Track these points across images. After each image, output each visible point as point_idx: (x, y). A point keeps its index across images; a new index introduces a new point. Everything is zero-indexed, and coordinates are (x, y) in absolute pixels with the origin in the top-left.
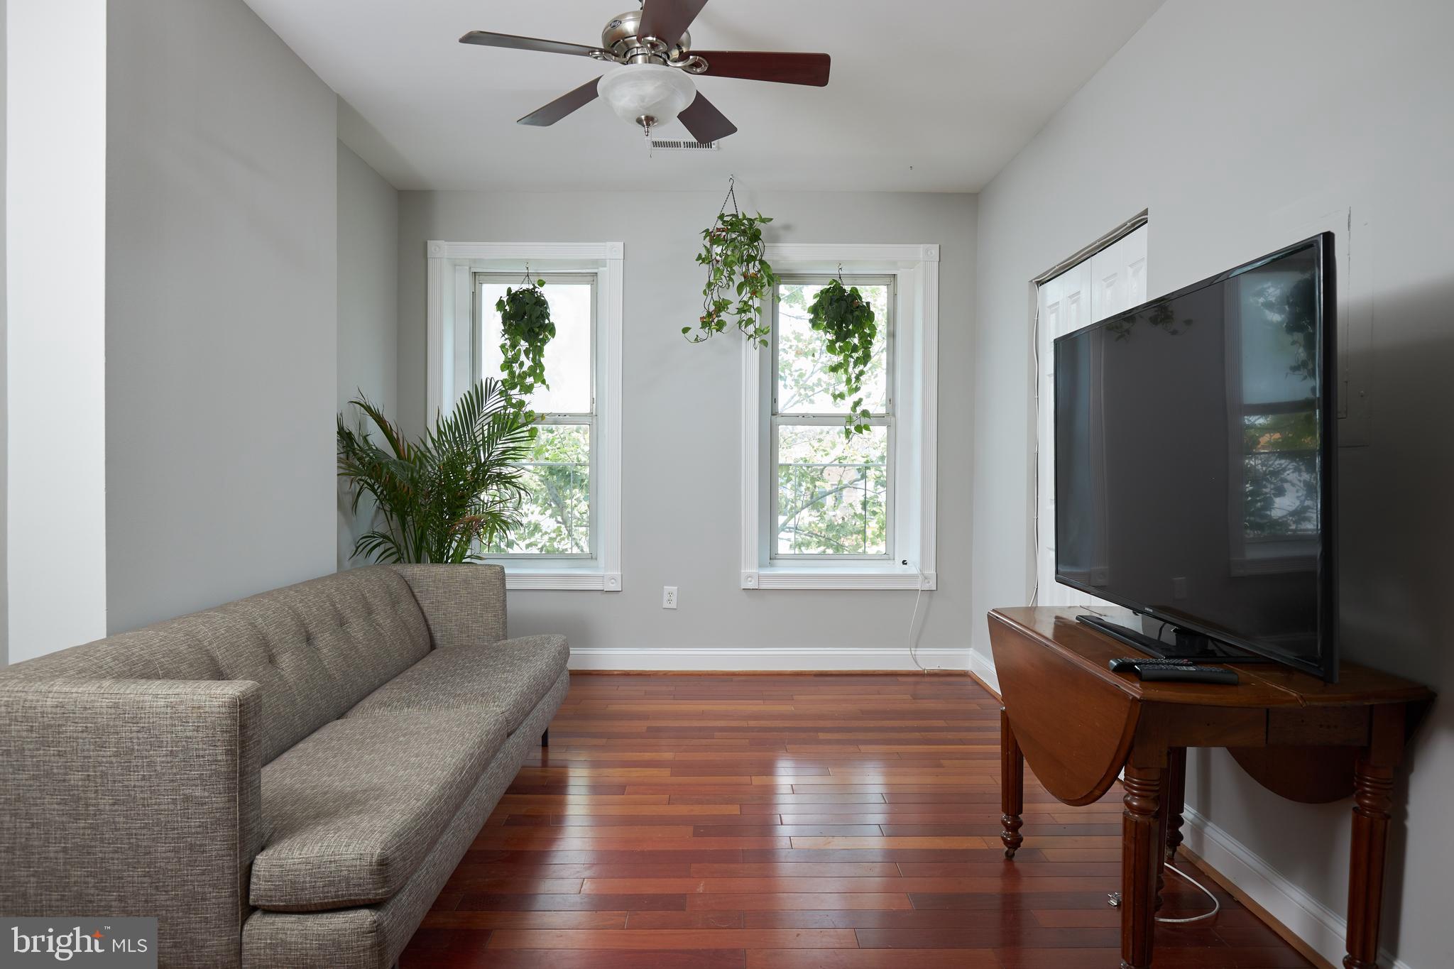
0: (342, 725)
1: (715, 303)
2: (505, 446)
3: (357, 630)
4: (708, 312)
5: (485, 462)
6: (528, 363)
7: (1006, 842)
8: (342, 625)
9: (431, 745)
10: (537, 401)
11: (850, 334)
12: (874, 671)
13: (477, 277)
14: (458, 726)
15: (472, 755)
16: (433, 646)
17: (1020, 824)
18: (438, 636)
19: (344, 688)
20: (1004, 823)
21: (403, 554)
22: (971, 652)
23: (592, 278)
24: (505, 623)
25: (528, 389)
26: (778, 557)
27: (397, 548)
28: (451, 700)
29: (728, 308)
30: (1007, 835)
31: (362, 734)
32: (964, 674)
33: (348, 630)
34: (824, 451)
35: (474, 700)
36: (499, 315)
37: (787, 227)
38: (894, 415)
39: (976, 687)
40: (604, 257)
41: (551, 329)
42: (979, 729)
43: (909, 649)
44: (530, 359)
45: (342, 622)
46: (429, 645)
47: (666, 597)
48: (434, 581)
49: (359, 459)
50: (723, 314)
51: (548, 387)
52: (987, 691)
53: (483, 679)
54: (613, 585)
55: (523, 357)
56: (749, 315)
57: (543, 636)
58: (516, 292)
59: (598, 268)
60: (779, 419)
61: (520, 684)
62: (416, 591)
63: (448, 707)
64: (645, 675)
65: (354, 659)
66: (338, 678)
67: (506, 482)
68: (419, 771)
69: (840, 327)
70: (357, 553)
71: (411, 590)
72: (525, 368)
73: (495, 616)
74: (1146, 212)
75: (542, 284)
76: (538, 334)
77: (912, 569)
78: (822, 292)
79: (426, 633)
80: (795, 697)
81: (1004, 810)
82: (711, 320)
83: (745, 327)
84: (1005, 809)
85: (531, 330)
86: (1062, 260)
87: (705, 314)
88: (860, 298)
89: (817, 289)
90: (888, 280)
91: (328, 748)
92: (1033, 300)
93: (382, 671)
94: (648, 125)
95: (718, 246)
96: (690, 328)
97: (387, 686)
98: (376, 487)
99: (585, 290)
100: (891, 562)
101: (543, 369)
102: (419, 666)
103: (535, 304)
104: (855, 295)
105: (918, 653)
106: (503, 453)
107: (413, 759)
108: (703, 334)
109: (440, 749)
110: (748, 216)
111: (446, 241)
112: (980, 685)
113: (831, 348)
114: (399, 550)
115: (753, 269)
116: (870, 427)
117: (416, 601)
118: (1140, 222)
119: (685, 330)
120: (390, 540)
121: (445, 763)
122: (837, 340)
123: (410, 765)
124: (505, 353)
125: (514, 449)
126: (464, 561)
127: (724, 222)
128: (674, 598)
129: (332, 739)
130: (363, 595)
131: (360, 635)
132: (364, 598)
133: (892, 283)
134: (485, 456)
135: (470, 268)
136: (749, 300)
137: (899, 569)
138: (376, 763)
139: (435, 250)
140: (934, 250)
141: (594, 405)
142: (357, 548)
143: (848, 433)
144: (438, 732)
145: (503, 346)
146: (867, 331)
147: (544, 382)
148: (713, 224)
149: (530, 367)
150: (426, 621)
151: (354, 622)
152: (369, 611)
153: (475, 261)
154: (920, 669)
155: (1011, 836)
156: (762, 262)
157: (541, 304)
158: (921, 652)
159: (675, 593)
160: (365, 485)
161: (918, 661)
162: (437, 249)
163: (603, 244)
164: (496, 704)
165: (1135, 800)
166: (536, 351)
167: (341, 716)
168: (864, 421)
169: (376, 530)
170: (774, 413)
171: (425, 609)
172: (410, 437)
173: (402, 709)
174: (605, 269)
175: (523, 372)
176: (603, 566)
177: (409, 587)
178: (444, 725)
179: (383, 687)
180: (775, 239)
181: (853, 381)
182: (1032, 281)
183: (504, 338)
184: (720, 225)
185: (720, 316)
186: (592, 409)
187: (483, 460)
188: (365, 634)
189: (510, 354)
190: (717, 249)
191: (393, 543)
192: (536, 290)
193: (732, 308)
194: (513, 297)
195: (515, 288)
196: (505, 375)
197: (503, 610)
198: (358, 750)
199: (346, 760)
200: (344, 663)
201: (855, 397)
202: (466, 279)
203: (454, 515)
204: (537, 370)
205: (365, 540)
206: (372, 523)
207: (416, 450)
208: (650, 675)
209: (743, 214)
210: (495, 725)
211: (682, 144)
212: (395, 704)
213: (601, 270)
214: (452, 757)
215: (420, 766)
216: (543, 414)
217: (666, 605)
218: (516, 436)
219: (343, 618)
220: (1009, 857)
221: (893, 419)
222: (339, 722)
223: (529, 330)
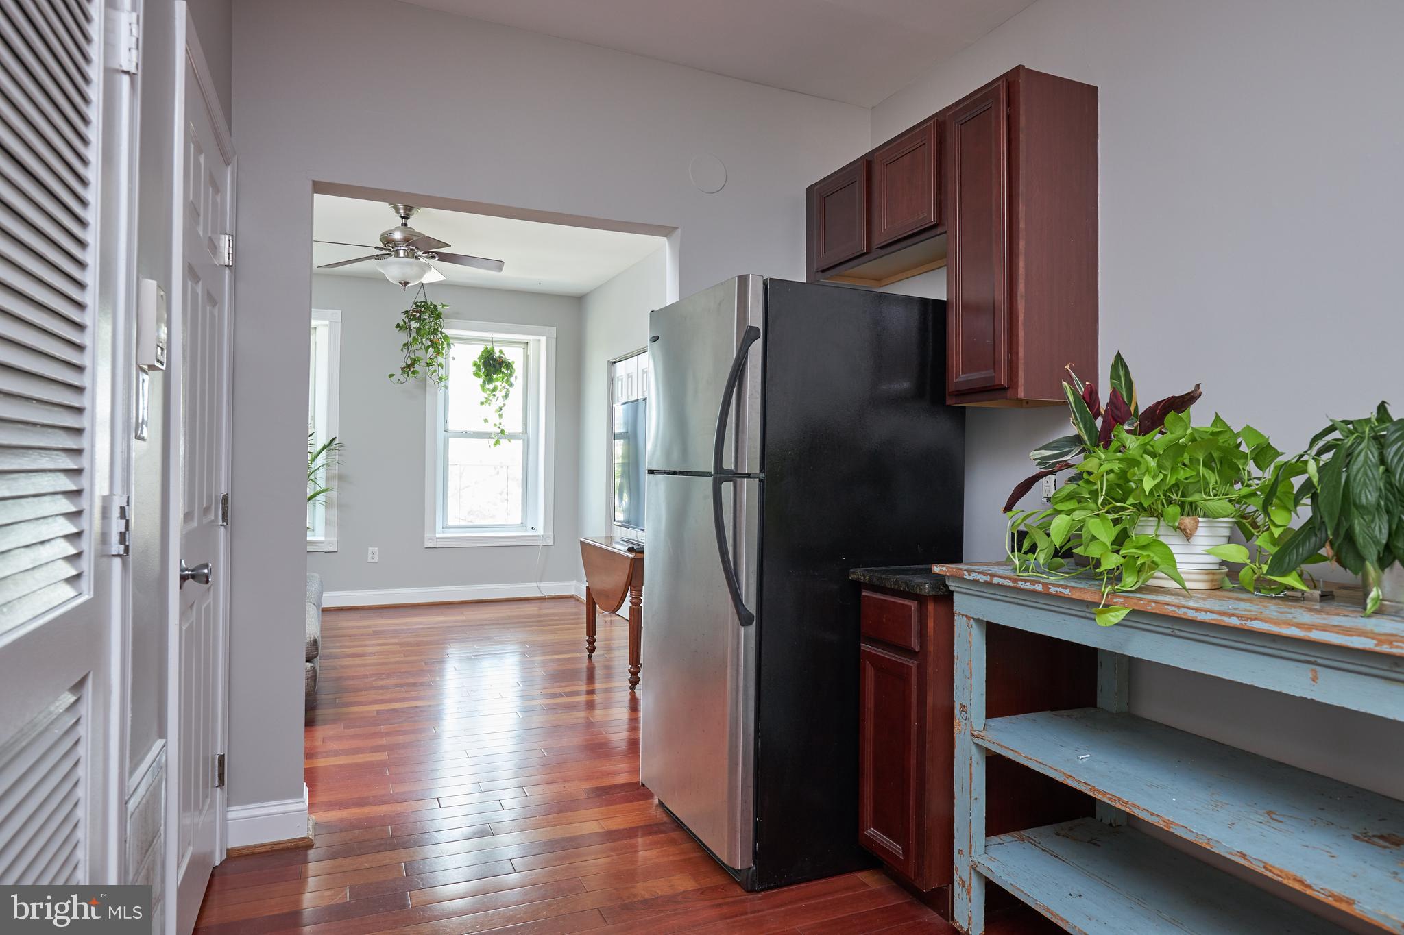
1: (411, 359)
4: (407, 364)
7: (588, 650)
12: (514, 598)
17: (595, 640)
20: (587, 641)
26: (448, 527)
29: (420, 362)
30: (588, 646)
32: (569, 595)
38: (526, 433)
39: (578, 602)
43: (536, 583)
47: (370, 555)
50: (416, 365)
54: (331, 548)
56: (433, 368)
60: (449, 434)
69: (489, 375)
77: (540, 531)
82: (409, 369)
84: (588, 634)
87: (404, 365)
88: (505, 357)
89: (479, 350)
90: (523, 345)
92: (611, 372)
95: (415, 321)
96: (394, 374)
100: (525, 528)
104: (501, 355)
105: (541, 585)
108: (403, 378)
110: (434, 303)
115: (436, 337)
116: (512, 440)
119: (391, 376)
127: (417, 306)
128: (376, 555)
133: (525, 347)
136: (434, 357)
137: (529, 533)
140: (553, 331)
148: (409, 307)
154: (542, 595)
155: (591, 646)
156: (441, 333)
158: (543, 585)
159: (377, 553)
161: (541, 590)
163: (327, 311)
165: (634, 600)
170: (446, 430)
182: (609, 360)
184: (414, 307)
185: (414, 367)
190: (414, 324)
193: (423, 363)
209: (430, 302)
217: (370, 560)
220: (590, 657)
221: (526, 435)
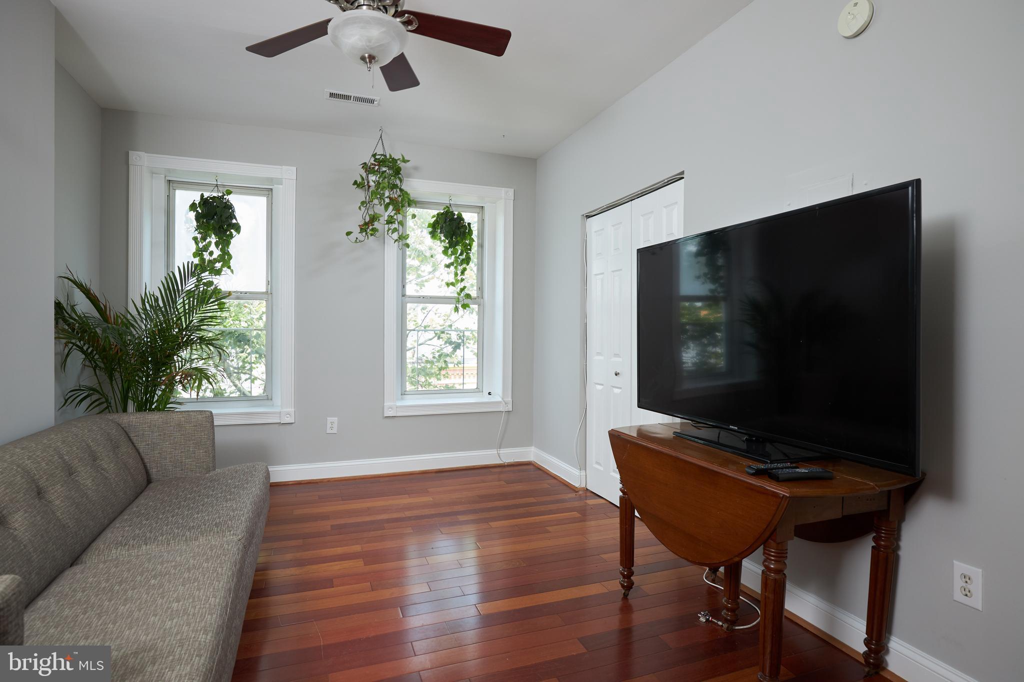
0: (82, 572)
1: (369, 216)
2: (203, 315)
3: (86, 477)
4: (365, 221)
5: (187, 326)
6: (217, 253)
7: (623, 586)
8: (71, 474)
9: (187, 586)
10: (224, 282)
11: (457, 244)
12: (474, 466)
13: (171, 184)
14: (207, 560)
15: (230, 590)
16: (149, 481)
17: (633, 573)
18: (153, 471)
19: (78, 533)
20: (622, 574)
21: (110, 403)
22: (533, 449)
23: (268, 192)
24: (214, 456)
25: (218, 272)
26: (406, 393)
27: (106, 399)
28: (188, 533)
29: (379, 220)
30: (624, 581)
31: (107, 580)
32: (529, 464)
33: (77, 479)
34: (415, 321)
35: (210, 531)
36: (192, 215)
37: (416, 168)
38: (482, 298)
39: (540, 472)
40: (280, 177)
41: (238, 228)
42: (558, 501)
43: (496, 450)
44: (219, 249)
45: (70, 471)
46: (146, 480)
47: (329, 425)
48: (150, 427)
49: (69, 325)
50: (376, 223)
51: (232, 271)
52: (548, 474)
53: (210, 509)
54: (288, 419)
55: (213, 248)
56: (394, 226)
57: (248, 464)
58: (208, 197)
59: (273, 185)
60: (407, 299)
61: (246, 510)
62: (132, 435)
63: (186, 539)
64: (313, 483)
65: (85, 505)
66: (71, 526)
67: (208, 344)
68: (187, 619)
69: (452, 238)
70: (67, 405)
71: (127, 434)
72: (215, 256)
73: (206, 452)
74: (683, 173)
75: (229, 193)
76: (226, 231)
77: (496, 397)
78: (438, 214)
79: (143, 471)
80: (429, 490)
81: (621, 565)
82: (367, 227)
83: (392, 234)
84: (622, 563)
85: (221, 227)
86: (610, 202)
87: (362, 223)
88: (463, 220)
89: (435, 212)
90: (478, 210)
91: (73, 603)
92: (584, 227)
93: (111, 510)
94: (370, 62)
95: (374, 175)
96: (352, 232)
97: (117, 523)
98: (85, 348)
99: (262, 201)
100: (481, 393)
101: (230, 257)
102: (141, 500)
103: (224, 207)
104: (460, 218)
105: (501, 452)
106: (202, 320)
107: (175, 605)
108: (361, 237)
109: (199, 589)
110: (393, 157)
111: (146, 153)
112: (542, 470)
113: (445, 252)
114: (107, 401)
115: (395, 194)
116: (470, 305)
117: (133, 443)
118: (679, 177)
119: (348, 234)
120: (98, 391)
121: (210, 604)
122: (450, 247)
123: (174, 613)
124: (197, 243)
125: (211, 317)
126: (168, 406)
127: (376, 159)
128: (335, 426)
129: (75, 591)
130: (87, 445)
131: (89, 482)
132: (89, 447)
133: (481, 212)
134: (186, 323)
135: (165, 177)
136: (394, 215)
137: (486, 399)
138: (136, 614)
139: (136, 158)
140: (511, 192)
141: (269, 286)
142: (66, 401)
143: (456, 309)
144: (189, 570)
145: (195, 239)
146: (467, 242)
147: (229, 267)
148: (368, 160)
149: (219, 256)
150: (142, 459)
151: (82, 470)
152: (94, 458)
153: (169, 170)
154: (502, 462)
155: (627, 582)
156: (401, 190)
157: (229, 207)
159: (336, 423)
160: (74, 347)
161: (501, 457)
162: (138, 158)
163: (280, 167)
164: (232, 532)
165: (772, 564)
166: (224, 242)
167: (74, 561)
168: (467, 301)
169: (82, 384)
170: (404, 295)
171: (141, 450)
172: (115, 308)
173: (140, 546)
174: (281, 186)
175: (214, 259)
176: (280, 404)
177: (126, 432)
178: (192, 561)
179: (112, 525)
180: (409, 176)
181: (459, 275)
182: (583, 215)
183: (197, 232)
184: (372, 161)
185: (374, 225)
186: (267, 289)
187: (184, 326)
188: (93, 480)
189: (201, 245)
190: (372, 178)
191: (101, 395)
192: (225, 197)
193: (382, 220)
194: (204, 202)
195: (206, 195)
196: (196, 261)
197: (213, 446)
198: (110, 600)
199: (100, 616)
200: (77, 510)
201: (460, 285)
202: (162, 186)
203: (157, 370)
204: (225, 258)
205: (75, 392)
206: (79, 378)
207: (122, 317)
208: (317, 483)
209: (390, 155)
210: (238, 554)
211: (352, 97)
212: (131, 542)
213: (275, 187)
214: (215, 597)
215: (185, 612)
216: (230, 292)
217: (329, 431)
218: (212, 308)
219: (71, 468)
220: (625, 596)
221: (482, 300)
222: (77, 569)
223: (220, 227)
